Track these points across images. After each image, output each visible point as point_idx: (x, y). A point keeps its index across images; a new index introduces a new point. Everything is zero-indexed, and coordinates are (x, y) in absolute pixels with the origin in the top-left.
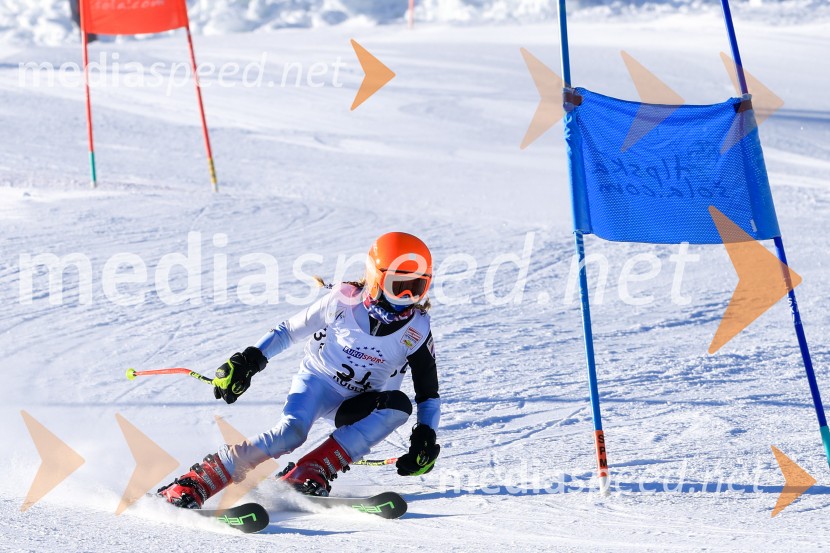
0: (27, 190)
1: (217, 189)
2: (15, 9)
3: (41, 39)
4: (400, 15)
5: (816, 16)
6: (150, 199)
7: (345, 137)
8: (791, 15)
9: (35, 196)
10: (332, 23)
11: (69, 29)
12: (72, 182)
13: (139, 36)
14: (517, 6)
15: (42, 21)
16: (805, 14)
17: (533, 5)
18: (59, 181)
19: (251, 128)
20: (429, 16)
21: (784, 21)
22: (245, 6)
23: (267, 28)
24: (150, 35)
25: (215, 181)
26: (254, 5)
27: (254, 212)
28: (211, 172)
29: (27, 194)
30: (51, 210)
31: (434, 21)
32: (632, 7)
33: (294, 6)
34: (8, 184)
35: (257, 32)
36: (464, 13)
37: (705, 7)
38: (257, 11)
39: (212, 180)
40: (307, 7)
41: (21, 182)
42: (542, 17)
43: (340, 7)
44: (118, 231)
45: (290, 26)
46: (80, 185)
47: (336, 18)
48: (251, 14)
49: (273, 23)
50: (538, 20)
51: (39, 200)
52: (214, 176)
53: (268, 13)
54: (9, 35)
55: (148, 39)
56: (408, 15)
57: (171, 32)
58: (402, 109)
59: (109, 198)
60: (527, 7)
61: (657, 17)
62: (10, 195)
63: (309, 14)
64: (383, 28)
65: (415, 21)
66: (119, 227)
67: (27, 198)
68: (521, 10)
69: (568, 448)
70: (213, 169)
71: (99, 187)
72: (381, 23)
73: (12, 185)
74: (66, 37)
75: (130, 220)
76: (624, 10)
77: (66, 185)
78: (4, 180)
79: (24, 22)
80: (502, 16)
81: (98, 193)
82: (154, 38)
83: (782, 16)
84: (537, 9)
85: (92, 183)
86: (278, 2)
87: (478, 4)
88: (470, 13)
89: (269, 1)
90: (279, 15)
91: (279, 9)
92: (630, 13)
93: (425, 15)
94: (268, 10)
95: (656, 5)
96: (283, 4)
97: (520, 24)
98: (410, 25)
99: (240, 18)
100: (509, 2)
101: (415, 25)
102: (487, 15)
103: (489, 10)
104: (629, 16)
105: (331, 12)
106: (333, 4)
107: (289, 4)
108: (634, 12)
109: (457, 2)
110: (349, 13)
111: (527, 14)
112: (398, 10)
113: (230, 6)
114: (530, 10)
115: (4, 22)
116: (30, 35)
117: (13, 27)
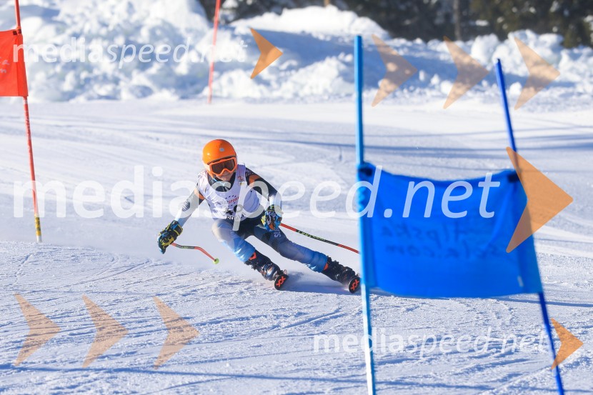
1: (41, 240)
4: (198, 92)
5: (569, 105)
8: (546, 103)
10: (138, 97)
14: (302, 86)
16: (559, 103)
17: (317, 87)
20: (225, 94)
21: (539, 108)
22: (62, 79)
23: (81, 99)
25: (40, 234)
26: (70, 77)
27: (72, 261)
28: (36, 226)
31: (229, 97)
32: (405, 91)
35: (72, 102)
36: (256, 91)
37: (469, 94)
40: (116, 81)
42: (326, 97)
43: (148, 83)
45: (101, 97)
47: (145, 92)
48: (67, 86)
49: (86, 94)
50: (322, 101)
52: (39, 229)
53: (81, 86)
56: (206, 92)
60: (311, 88)
61: (427, 101)
63: (118, 88)
64: (184, 102)
65: (212, 98)
68: (306, 91)
70: (38, 223)
72: (183, 98)
76: (398, 93)
80: (289, 96)
83: (538, 104)
84: (320, 91)
86: (91, 76)
87: (267, 83)
88: (261, 92)
89: (84, 75)
90: (91, 87)
91: (92, 82)
92: (404, 97)
93: (221, 91)
94: (82, 83)
95: (427, 91)
96: (96, 78)
97: (306, 103)
98: (208, 100)
99: (57, 89)
100: (295, 83)
101: (213, 101)
102: (276, 94)
103: (277, 89)
104: (402, 100)
105: (138, 87)
106: (140, 79)
107: (101, 78)
108: (407, 96)
109: (250, 81)
110: (154, 88)
111: (312, 94)
112: (198, 86)
113: (49, 78)
114: (315, 91)
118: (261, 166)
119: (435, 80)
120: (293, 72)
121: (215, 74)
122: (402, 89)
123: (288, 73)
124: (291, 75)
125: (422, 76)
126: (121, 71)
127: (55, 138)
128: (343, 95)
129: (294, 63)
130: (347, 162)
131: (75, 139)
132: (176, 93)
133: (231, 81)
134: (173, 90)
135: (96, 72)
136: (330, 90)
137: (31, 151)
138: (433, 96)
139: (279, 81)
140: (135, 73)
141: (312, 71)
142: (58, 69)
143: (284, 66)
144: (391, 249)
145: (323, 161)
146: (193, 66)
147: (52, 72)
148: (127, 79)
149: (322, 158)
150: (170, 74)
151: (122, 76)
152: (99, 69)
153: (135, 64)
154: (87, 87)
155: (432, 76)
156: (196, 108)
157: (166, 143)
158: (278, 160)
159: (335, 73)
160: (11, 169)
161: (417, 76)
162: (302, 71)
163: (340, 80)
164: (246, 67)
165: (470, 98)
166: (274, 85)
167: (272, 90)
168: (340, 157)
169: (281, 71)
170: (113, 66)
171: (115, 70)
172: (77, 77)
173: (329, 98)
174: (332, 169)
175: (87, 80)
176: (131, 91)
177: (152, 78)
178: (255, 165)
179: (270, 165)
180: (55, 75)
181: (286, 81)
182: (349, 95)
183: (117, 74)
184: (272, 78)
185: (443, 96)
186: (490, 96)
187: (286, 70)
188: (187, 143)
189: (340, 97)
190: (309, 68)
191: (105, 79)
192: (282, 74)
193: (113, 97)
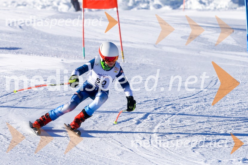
0: (62, 59)
1: (124, 61)
4: (179, 7)
7: (164, 46)
9: (65, 61)
10: (156, 8)
11: (70, 7)
12: (77, 57)
13: (93, 10)
14: (217, 5)
15: (61, 3)
17: (223, 5)
18: (72, 56)
19: (133, 41)
20: (189, 7)
22: (128, 1)
23: (135, 9)
24: (97, 9)
27: (137, 69)
28: (122, 55)
29: (62, 60)
30: (71, 66)
31: (190, 9)
33: (144, 2)
34: (56, 57)
35: (132, 10)
36: (200, 6)
38: (132, 3)
39: (122, 58)
40: (148, 3)
41: (60, 56)
42: (227, 9)
43: (160, 3)
45: (142, 8)
46: (79, 58)
47: (159, 7)
48: (130, 4)
49: (137, 7)
50: (225, 10)
51: (66, 62)
52: (123, 57)
53: (135, 4)
54: (50, 8)
55: (96, 11)
56: (182, 7)
57: (103, 9)
58: (182, 37)
60: (221, 5)
62: (59, 60)
63: (149, 5)
64: (174, 11)
67: (62, 61)
68: (219, 7)
69: (244, 150)
70: (123, 54)
71: (86, 59)
72: (174, 9)
73: (57, 57)
74: (69, 9)
77: (75, 58)
78: (54, 55)
79: (55, 4)
80: (212, 8)
81: (85, 61)
82: (98, 11)
84: (224, 7)
85: (83, 57)
87: (204, 4)
88: (202, 7)
90: (139, 5)
91: (139, 3)
93: (187, 6)
97: (219, 11)
98: (183, 10)
99: (126, 5)
100: (215, 4)
101: (185, 10)
102: (208, 8)
103: (208, 6)
105: (156, 5)
107: (142, 1)
109: (198, 3)
110: (162, 5)
111: (221, 8)
112: (178, 5)
113: (123, 1)
114: (222, 7)
115: (49, 3)
116: (57, 8)
117: (52, 5)
118: (204, 35)
127: (127, 23)
130: (236, 33)
131: (135, 24)
133: (191, 3)
134: (170, 6)
136: (228, 6)
139: (209, 3)
148: (152, 2)
151: (150, 1)
154: (137, 4)
156: (179, 13)
158: (210, 32)
163: (232, 3)
166: (207, 4)
167: (206, 6)
168: (233, 32)
172: (134, 1)
174: (230, 36)
175: (137, 2)
176: (154, 6)
177: (161, 1)
179: (207, 34)
181: (211, 3)
182: (235, 8)
184: (206, 1)
189: (232, 9)
193: (147, 8)
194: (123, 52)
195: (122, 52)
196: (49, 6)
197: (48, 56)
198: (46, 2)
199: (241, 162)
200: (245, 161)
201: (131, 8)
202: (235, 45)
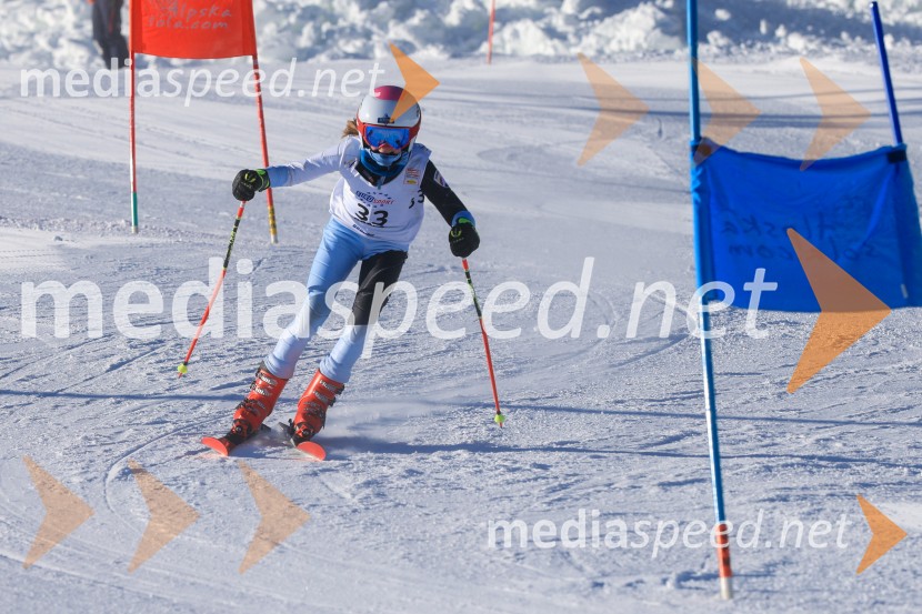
0: (59, 234)
1: (276, 241)
2: (31, 27)
3: (62, 63)
4: (474, 48)
6: (199, 248)
9: (68, 240)
12: (109, 226)
13: (175, 61)
14: (608, 41)
15: (62, 41)
17: (628, 41)
20: (508, 50)
21: (917, 67)
22: (298, 32)
23: (323, 58)
24: (188, 61)
25: (275, 233)
26: (308, 30)
28: (270, 222)
29: (59, 238)
30: (87, 257)
31: (514, 55)
32: (743, 46)
34: (36, 226)
35: (311, 61)
36: (548, 47)
37: (826, 49)
38: (310, 38)
39: (271, 230)
40: (367, 35)
41: (51, 225)
42: (640, 55)
43: (409, 38)
44: (164, 283)
45: (347, 56)
46: (119, 230)
47: (405, 49)
48: (305, 40)
49: (328, 52)
50: (635, 59)
51: (72, 245)
52: (274, 226)
53: (322, 42)
54: (25, 56)
55: (186, 66)
56: (485, 48)
57: (212, 60)
58: (480, 155)
59: (152, 245)
60: (620, 42)
61: (772, 59)
62: (46, 238)
63: (371, 43)
64: (456, 62)
65: (492, 55)
66: (165, 279)
67: (59, 242)
68: (614, 46)
70: (273, 218)
71: (141, 233)
72: (455, 56)
73: (41, 228)
74: (90, 60)
75: (177, 271)
76: (733, 49)
77: (103, 229)
78: (31, 222)
79: (42, 43)
80: (591, 53)
81: (140, 239)
82: (192, 65)
83: (916, 62)
84: (632, 46)
85: (133, 228)
86: (335, 28)
87: (563, 37)
88: (555, 48)
89: (326, 27)
90: (336, 42)
91: (336, 36)
92: (741, 53)
93: (503, 48)
94: (324, 37)
95: (770, 45)
96: (341, 31)
97: (615, 62)
98: (487, 58)
100: (599, 36)
101: (493, 60)
102: (574, 51)
103: (576, 45)
104: (739, 57)
105: (396, 41)
106: (397, 32)
107: (348, 31)
108: (745, 52)
109: (540, 34)
110: (417, 44)
111: (621, 51)
112: (473, 41)
113: (280, 31)
114: (625, 47)
115: (20, 42)
116: (50, 58)
117: (30, 47)
118: (558, 144)
119: (780, 32)
120: (597, 22)
121: (496, 25)
122: (738, 44)
123: (590, 24)
124: (594, 26)
125: (763, 28)
126: (373, 22)
127: (290, 108)
128: (662, 51)
129: (598, 10)
130: (668, 138)
131: (316, 110)
132: (445, 49)
133: (516, 34)
134: (441, 47)
135: (341, 23)
136: (645, 46)
137: (263, 126)
138: (779, 53)
139: (578, 35)
140: (391, 24)
141: (622, 21)
142: (292, 19)
143: (585, 15)
144: (735, 249)
145: (637, 137)
146: (466, 15)
147: (284, 23)
148: (382, 33)
149: (636, 133)
150: (438, 25)
151: (375, 28)
152: (345, 20)
153: (392, 12)
154: (330, 42)
155: (777, 27)
157: (435, 115)
158: (579, 136)
159: (652, 23)
160: (236, 148)
161: (758, 27)
162: (608, 21)
163: (658, 32)
164: (536, 16)
165: (827, 55)
166: (572, 39)
167: (569, 46)
168: (660, 132)
169: (581, 21)
170: (364, 15)
171: (365, 21)
172: (317, 29)
173: (644, 55)
174: (650, 147)
175: (330, 33)
176: (388, 47)
177: (414, 30)
178: (549, 143)
179: (570, 142)
180: (289, 27)
181: (587, 33)
182: (669, 52)
183: (368, 25)
184: (570, 29)
185: (793, 53)
186: (852, 52)
187: (587, 20)
188: (462, 115)
189: (658, 55)
190: (618, 17)
191: (352, 32)
192: (583, 25)
193: (363, 55)
194: (273, 211)
195: (269, 208)
196: (20, 49)
197: (9, 225)
198: (9, 38)
199: (669, 585)
200: (683, 583)
201: (306, 55)
202: (667, 178)
